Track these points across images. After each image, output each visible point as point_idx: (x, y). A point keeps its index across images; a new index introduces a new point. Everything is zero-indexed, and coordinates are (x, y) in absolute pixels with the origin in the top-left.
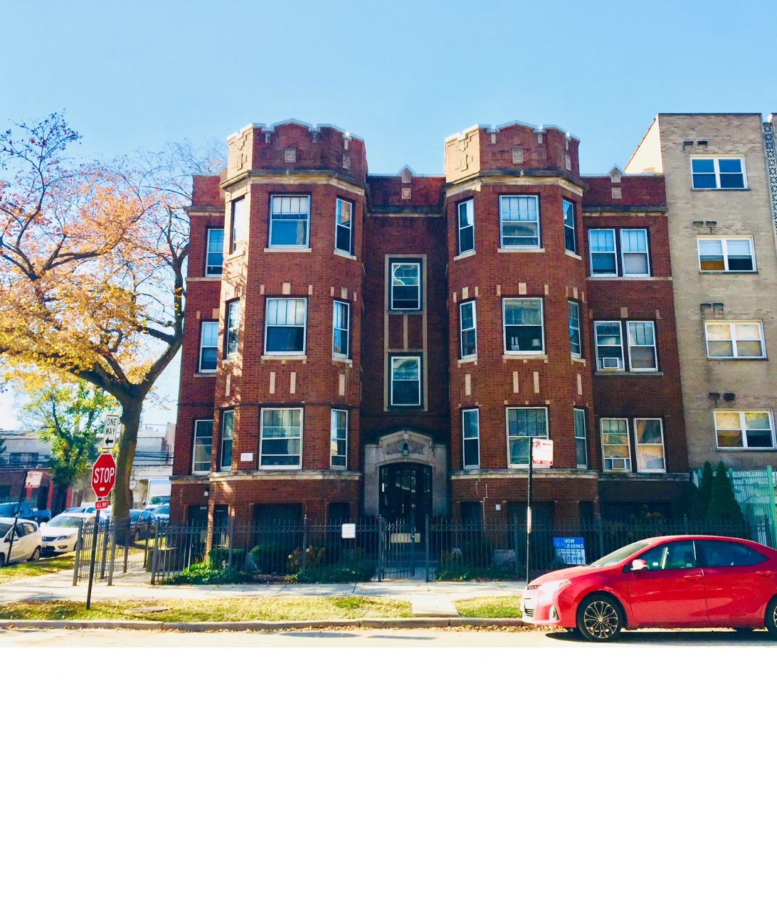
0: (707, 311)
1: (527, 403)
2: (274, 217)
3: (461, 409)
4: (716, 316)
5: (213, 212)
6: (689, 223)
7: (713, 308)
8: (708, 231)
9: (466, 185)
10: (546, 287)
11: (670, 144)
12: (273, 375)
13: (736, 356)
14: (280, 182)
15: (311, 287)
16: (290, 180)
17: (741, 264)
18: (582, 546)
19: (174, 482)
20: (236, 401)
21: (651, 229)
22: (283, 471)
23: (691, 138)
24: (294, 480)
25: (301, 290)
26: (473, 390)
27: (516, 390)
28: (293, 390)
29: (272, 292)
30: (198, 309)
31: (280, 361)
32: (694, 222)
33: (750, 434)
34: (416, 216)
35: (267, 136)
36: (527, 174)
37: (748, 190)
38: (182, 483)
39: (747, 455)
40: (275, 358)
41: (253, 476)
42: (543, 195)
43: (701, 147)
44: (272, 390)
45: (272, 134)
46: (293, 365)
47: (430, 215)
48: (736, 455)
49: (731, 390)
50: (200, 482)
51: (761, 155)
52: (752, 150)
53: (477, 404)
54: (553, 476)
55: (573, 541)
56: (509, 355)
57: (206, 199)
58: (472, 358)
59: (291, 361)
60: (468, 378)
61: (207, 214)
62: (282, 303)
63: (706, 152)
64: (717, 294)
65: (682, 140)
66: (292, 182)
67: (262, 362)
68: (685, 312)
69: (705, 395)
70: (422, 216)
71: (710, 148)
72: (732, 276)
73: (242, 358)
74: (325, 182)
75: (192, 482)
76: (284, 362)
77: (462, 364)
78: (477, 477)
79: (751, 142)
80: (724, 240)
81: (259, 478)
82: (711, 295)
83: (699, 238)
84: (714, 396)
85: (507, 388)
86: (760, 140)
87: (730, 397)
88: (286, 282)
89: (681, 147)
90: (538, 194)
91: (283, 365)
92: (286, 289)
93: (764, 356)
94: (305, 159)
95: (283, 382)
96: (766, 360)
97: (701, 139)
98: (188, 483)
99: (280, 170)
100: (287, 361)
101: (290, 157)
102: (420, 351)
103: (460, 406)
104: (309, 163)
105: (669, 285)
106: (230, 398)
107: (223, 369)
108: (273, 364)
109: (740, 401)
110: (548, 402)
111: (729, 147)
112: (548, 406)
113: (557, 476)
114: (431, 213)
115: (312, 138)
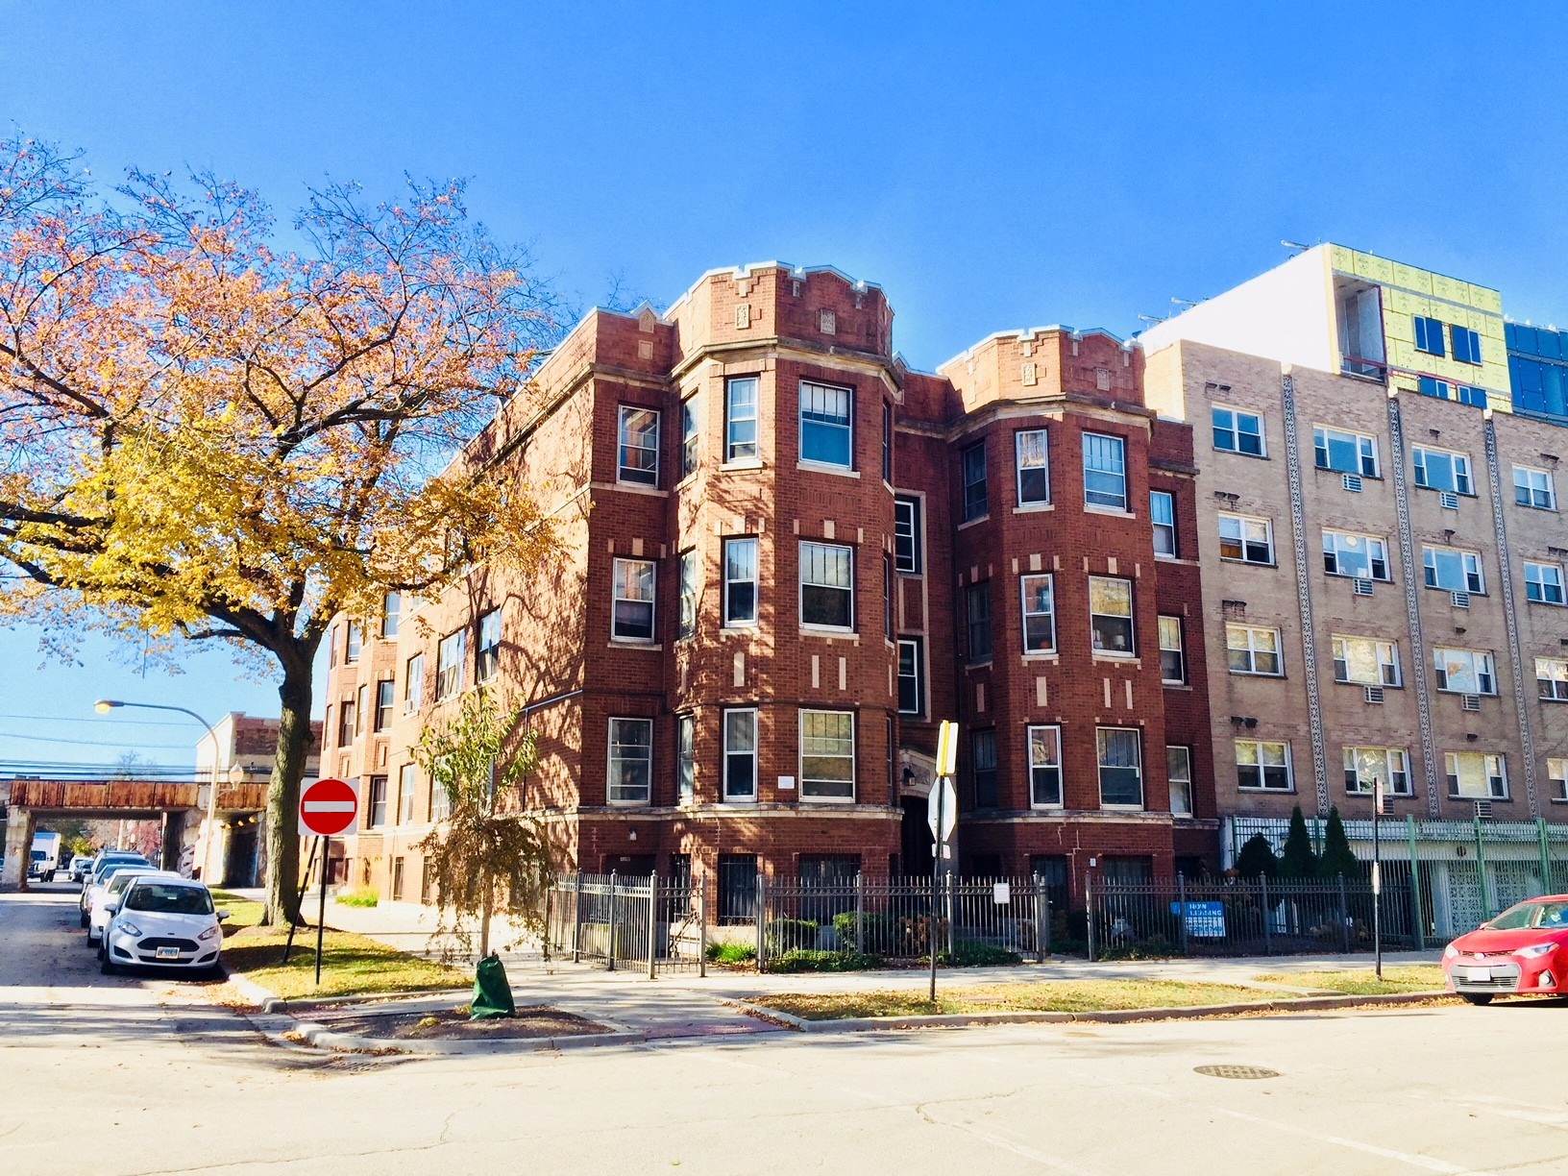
0: (1230, 610)
1: (1120, 722)
2: (806, 415)
3: (1027, 724)
4: (1238, 618)
5: (631, 379)
6: (1210, 494)
7: (1233, 606)
8: (1229, 506)
9: (1033, 408)
10: (1138, 566)
11: (1192, 384)
12: (815, 659)
13: (1254, 671)
14: (814, 362)
15: (860, 531)
16: (831, 362)
17: (1258, 553)
18: (1219, 912)
19: (583, 817)
20: (763, 695)
21: (1179, 495)
22: (837, 805)
23: (1213, 379)
24: (850, 819)
25: (848, 535)
26: (1050, 699)
27: (1108, 704)
28: (843, 686)
29: (810, 533)
30: (612, 537)
31: (825, 639)
32: (1217, 493)
33: (1269, 772)
34: (912, 432)
35: (795, 285)
36: (1119, 409)
37: (1267, 459)
38: (596, 818)
39: (1268, 797)
40: (818, 635)
41: (797, 812)
42: (1131, 438)
43: (1223, 393)
44: (816, 684)
45: (802, 284)
46: (842, 646)
47: (929, 434)
48: (1257, 797)
49: (1252, 714)
50: (622, 818)
51: (1279, 415)
52: (1271, 407)
53: (1058, 719)
54: (1150, 822)
55: (1204, 906)
56: (1099, 654)
57: (616, 354)
58: (1048, 654)
59: (839, 640)
60: (1041, 683)
61: (621, 381)
62: (819, 549)
63: (1227, 401)
64: (1239, 590)
65: (1203, 380)
66: (832, 365)
67: (801, 639)
68: (1211, 611)
69: (1227, 718)
70: (919, 433)
71: (1232, 396)
72: (1252, 567)
73: (772, 631)
74: (875, 374)
75: (611, 818)
76: (829, 642)
77: (1029, 662)
78: (1062, 820)
79: (1270, 396)
80: (1243, 519)
81: (804, 815)
82: (1233, 591)
83: (1222, 514)
84: (1236, 721)
85: (1097, 698)
86: (1279, 396)
87: (1252, 723)
88: (827, 519)
89: (1202, 390)
90: (1125, 437)
91: (829, 646)
92: (829, 530)
93: (1281, 673)
94: (847, 333)
95: (829, 674)
96: (1285, 678)
97: (1223, 383)
98: (604, 818)
99: (818, 344)
100: (834, 640)
101: (828, 326)
102: (919, 633)
103: (1027, 720)
104: (850, 339)
105: (1196, 571)
106: (745, 690)
107: (723, 643)
108: (814, 643)
109: (1261, 729)
110: (1142, 723)
111: (1249, 400)
112: (1141, 728)
113: (1154, 822)
114: (931, 431)
115: (855, 301)
